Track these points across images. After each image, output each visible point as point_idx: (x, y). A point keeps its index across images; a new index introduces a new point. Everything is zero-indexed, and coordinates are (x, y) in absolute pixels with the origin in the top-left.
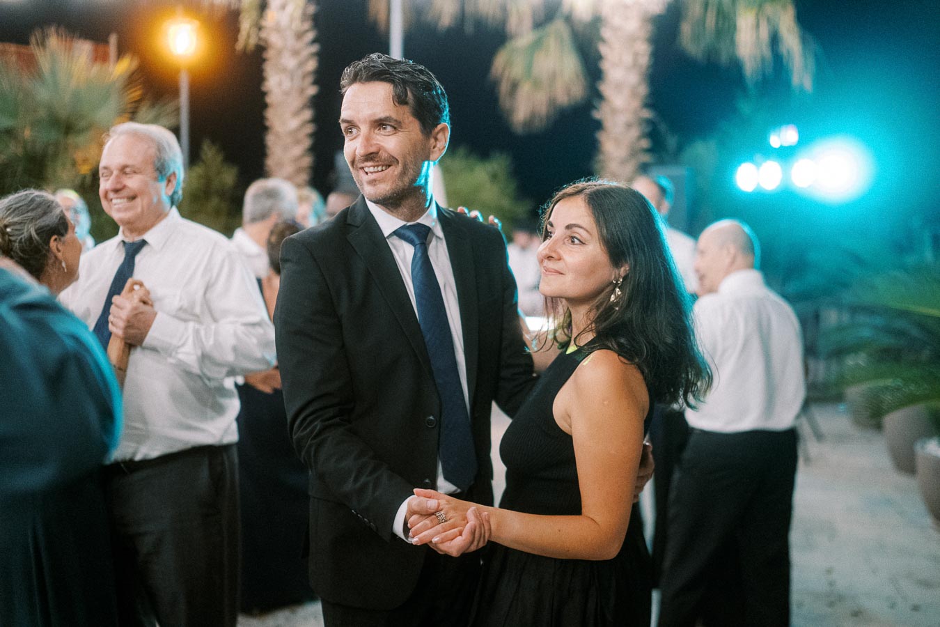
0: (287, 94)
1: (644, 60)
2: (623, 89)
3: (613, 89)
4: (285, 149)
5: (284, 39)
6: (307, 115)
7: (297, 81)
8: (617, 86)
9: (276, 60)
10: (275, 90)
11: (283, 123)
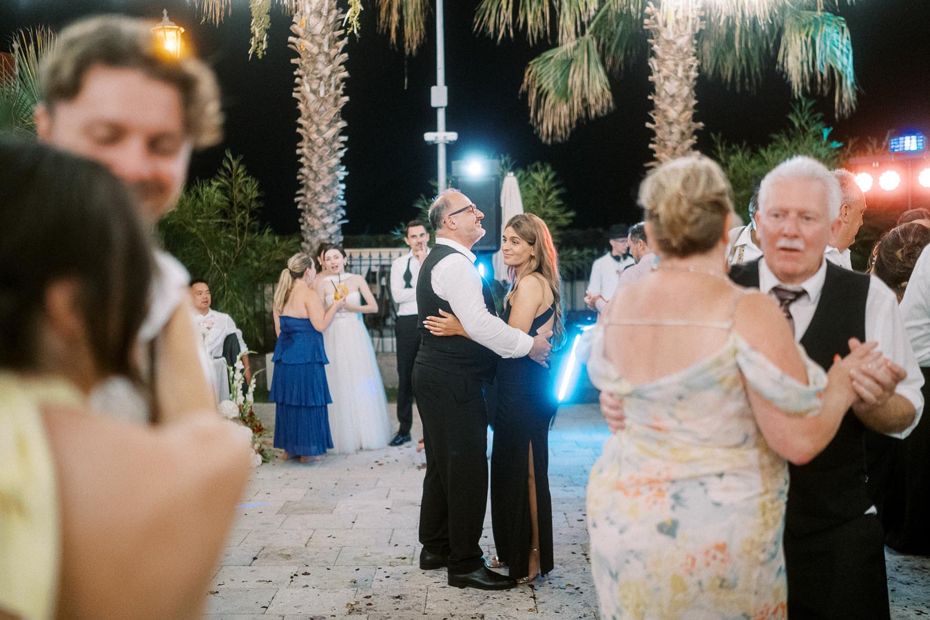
1: (693, 74)
2: (679, 99)
3: (669, 100)
4: (321, 158)
5: (320, 45)
6: (342, 124)
7: (332, 89)
8: (673, 96)
9: (310, 67)
10: (312, 97)
11: (319, 131)
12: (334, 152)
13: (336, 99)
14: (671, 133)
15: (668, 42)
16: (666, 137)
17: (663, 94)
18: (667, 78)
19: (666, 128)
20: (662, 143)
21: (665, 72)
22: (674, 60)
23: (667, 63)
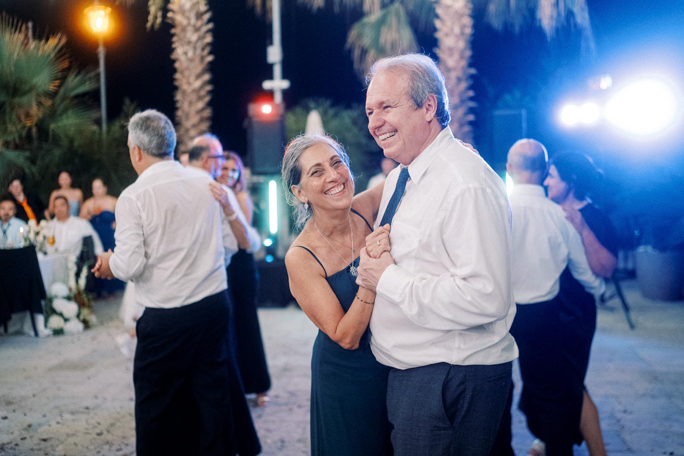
0: (191, 60)
1: (469, 31)
2: (455, 51)
3: (448, 52)
4: (191, 103)
5: (188, 18)
6: (207, 77)
7: (199, 51)
8: (451, 49)
9: (182, 35)
10: (183, 58)
11: (189, 83)
12: (200, 98)
13: (202, 58)
15: (447, 6)
17: (443, 48)
21: (444, 30)
22: (451, 20)
23: (447, 23)
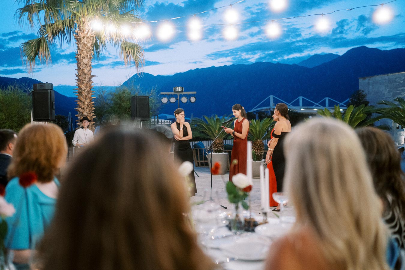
2: (88, 66)
3: (84, 66)
8: (86, 64)
14: (86, 78)
15: (84, 44)
16: (83, 79)
17: (82, 63)
18: (84, 57)
19: (84, 76)
20: (82, 81)
21: (82, 55)
22: (86, 51)
23: (84, 52)
